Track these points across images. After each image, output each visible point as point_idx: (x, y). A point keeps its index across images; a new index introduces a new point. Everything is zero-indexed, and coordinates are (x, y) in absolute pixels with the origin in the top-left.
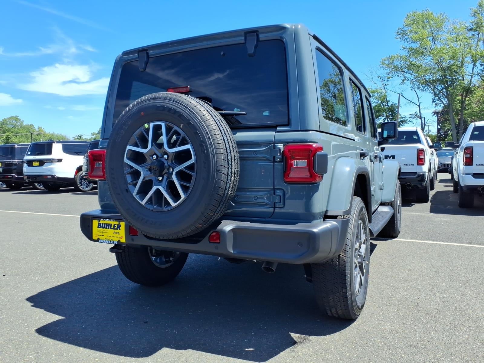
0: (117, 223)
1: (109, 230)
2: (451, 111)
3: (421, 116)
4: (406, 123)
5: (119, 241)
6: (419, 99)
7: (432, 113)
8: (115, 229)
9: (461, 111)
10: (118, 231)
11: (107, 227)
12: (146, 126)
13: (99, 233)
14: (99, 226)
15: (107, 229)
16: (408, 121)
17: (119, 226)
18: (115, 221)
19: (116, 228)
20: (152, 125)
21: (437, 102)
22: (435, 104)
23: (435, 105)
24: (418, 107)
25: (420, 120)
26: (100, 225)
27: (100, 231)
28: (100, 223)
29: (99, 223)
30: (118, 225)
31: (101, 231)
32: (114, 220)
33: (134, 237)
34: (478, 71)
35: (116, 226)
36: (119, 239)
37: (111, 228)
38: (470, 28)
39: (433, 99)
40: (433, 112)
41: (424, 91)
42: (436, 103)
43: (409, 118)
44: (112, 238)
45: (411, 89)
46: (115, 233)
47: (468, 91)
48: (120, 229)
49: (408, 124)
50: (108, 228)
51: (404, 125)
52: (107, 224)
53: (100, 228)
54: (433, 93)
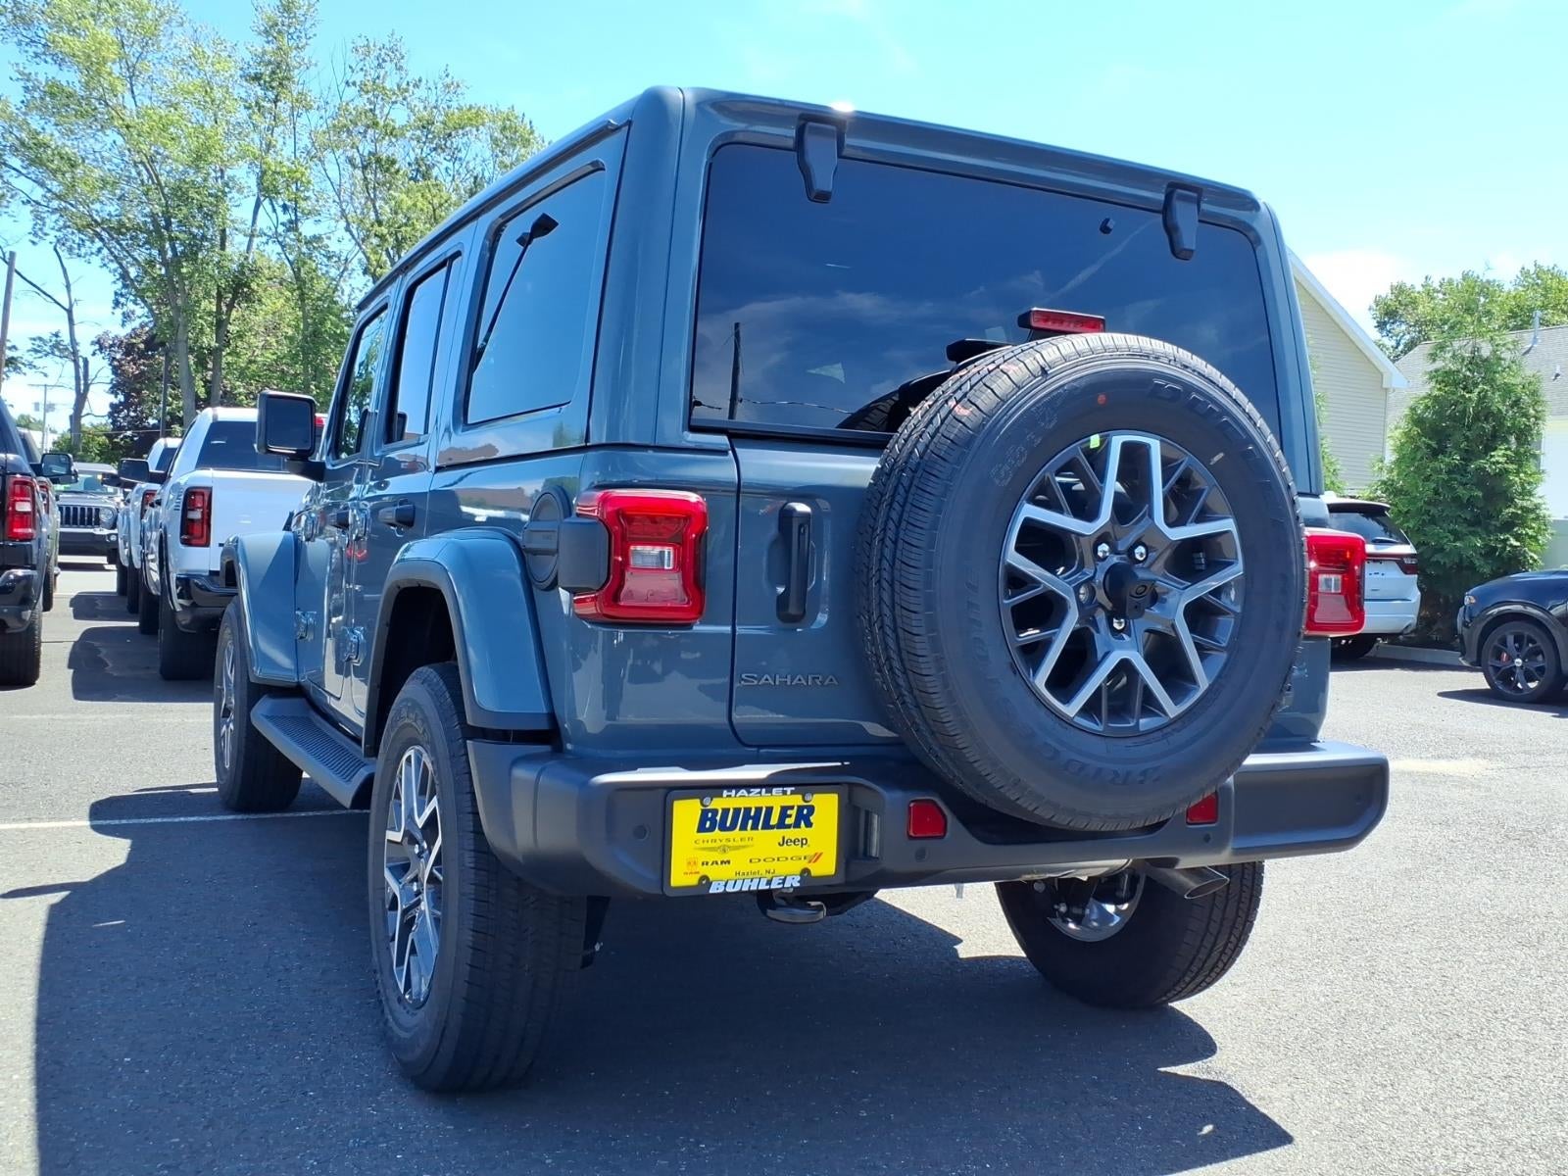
0: (796, 800)
1: (760, 833)
2: (182, 348)
3: (75, 353)
4: (16, 369)
5: (806, 871)
6: (68, 286)
7: (93, 343)
8: (789, 826)
9: (215, 353)
10: (802, 831)
11: (750, 822)
12: (1095, 441)
13: (705, 853)
14: (708, 824)
15: (749, 833)
16: (23, 364)
17: (805, 812)
18: (792, 793)
19: (789, 821)
20: (1117, 441)
21: (131, 306)
22: (124, 313)
23: (121, 317)
24: (65, 314)
25: (72, 364)
26: (713, 821)
27: (710, 845)
28: (709, 811)
29: (704, 813)
30: (801, 809)
31: (718, 844)
32: (789, 790)
33: (931, 845)
34: (276, 228)
35: (793, 812)
36: (804, 864)
37: (767, 826)
38: (252, 72)
39: (116, 293)
40: (96, 340)
41: (79, 256)
42: (125, 309)
43: (29, 351)
44: (771, 866)
45: (31, 237)
46: (784, 842)
47: (239, 288)
48: (809, 824)
49: (25, 374)
50: (755, 827)
51: (8, 376)
52: (748, 810)
53: (712, 829)
54: (115, 270)
